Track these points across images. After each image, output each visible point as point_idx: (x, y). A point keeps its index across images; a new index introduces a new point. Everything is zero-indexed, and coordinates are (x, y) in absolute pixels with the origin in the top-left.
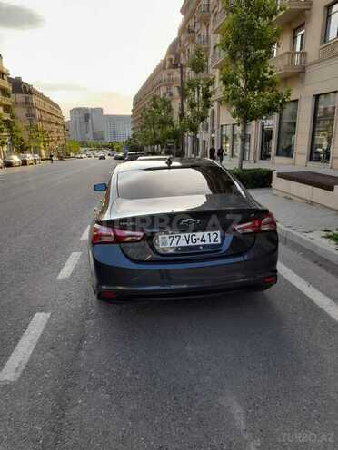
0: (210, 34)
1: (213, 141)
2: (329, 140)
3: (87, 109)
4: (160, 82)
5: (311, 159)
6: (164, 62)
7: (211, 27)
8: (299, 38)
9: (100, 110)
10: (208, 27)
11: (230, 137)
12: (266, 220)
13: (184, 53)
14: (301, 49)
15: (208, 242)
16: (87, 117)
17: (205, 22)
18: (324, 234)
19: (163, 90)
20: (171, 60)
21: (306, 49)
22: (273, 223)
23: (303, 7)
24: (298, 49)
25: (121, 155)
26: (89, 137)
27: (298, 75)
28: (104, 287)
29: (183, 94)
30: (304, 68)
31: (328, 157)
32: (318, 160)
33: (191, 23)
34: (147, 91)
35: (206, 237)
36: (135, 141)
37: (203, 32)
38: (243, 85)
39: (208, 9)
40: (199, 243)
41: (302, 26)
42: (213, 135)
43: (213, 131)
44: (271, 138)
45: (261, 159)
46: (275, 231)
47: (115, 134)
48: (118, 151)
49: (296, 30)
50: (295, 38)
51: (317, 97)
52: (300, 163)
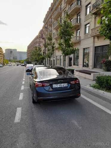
0: (53, 29)
1: (54, 60)
2: (88, 61)
3: (11, 49)
4: (37, 42)
5: (83, 66)
6: (38, 36)
7: (53, 27)
8: (78, 33)
9: (16, 50)
10: (51, 27)
11: (59, 60)
12: (77, 80)
13: (44, 34)
14: (79, 35)
15: (64, 86)
16: (11, 52)
17: (51, 26)
18: (90, 86)
19: (37, 45)
20: (40, 36)
21: (80, 36)
22: (79, 81)
23: (79, 25)
24: (78, 35)
25: (23, 64)
26: (12, 58)
27: (79, 43)
28: (39, 98)
29: (45, 47)
30: (80, 41)
31: (88, 66)
32: (85, 66)
33: (46, 26)
34: (32, 45)
35: (64, 85)
36: (28, 60)
37: (50, 29)
38: (64, 46)
39: (52, 22)
40: (62, 86)
41: (79, 29)
42: (54, 59)
43: (54, 58)
44: (72, 60)
45: (69, 66)
46: (79, 84)
47: (21, 58)
48: (22, 63)
49: (77, 30)
50: (77, 32)
51: (84, 49)
52: (81, 67)
